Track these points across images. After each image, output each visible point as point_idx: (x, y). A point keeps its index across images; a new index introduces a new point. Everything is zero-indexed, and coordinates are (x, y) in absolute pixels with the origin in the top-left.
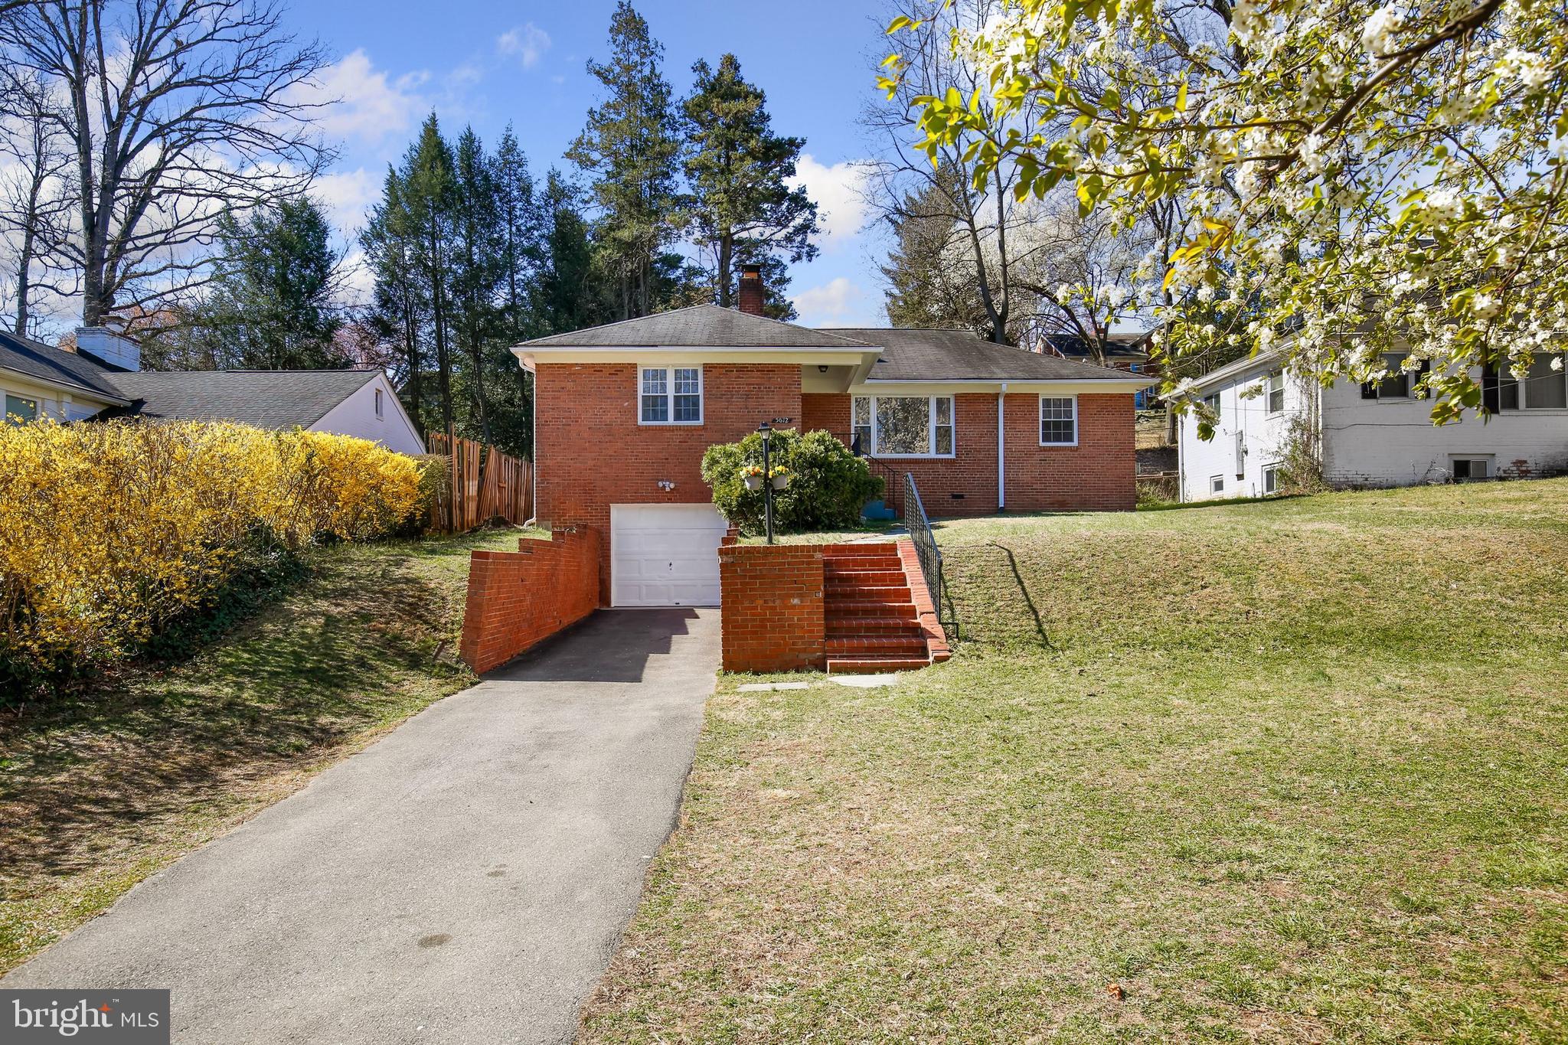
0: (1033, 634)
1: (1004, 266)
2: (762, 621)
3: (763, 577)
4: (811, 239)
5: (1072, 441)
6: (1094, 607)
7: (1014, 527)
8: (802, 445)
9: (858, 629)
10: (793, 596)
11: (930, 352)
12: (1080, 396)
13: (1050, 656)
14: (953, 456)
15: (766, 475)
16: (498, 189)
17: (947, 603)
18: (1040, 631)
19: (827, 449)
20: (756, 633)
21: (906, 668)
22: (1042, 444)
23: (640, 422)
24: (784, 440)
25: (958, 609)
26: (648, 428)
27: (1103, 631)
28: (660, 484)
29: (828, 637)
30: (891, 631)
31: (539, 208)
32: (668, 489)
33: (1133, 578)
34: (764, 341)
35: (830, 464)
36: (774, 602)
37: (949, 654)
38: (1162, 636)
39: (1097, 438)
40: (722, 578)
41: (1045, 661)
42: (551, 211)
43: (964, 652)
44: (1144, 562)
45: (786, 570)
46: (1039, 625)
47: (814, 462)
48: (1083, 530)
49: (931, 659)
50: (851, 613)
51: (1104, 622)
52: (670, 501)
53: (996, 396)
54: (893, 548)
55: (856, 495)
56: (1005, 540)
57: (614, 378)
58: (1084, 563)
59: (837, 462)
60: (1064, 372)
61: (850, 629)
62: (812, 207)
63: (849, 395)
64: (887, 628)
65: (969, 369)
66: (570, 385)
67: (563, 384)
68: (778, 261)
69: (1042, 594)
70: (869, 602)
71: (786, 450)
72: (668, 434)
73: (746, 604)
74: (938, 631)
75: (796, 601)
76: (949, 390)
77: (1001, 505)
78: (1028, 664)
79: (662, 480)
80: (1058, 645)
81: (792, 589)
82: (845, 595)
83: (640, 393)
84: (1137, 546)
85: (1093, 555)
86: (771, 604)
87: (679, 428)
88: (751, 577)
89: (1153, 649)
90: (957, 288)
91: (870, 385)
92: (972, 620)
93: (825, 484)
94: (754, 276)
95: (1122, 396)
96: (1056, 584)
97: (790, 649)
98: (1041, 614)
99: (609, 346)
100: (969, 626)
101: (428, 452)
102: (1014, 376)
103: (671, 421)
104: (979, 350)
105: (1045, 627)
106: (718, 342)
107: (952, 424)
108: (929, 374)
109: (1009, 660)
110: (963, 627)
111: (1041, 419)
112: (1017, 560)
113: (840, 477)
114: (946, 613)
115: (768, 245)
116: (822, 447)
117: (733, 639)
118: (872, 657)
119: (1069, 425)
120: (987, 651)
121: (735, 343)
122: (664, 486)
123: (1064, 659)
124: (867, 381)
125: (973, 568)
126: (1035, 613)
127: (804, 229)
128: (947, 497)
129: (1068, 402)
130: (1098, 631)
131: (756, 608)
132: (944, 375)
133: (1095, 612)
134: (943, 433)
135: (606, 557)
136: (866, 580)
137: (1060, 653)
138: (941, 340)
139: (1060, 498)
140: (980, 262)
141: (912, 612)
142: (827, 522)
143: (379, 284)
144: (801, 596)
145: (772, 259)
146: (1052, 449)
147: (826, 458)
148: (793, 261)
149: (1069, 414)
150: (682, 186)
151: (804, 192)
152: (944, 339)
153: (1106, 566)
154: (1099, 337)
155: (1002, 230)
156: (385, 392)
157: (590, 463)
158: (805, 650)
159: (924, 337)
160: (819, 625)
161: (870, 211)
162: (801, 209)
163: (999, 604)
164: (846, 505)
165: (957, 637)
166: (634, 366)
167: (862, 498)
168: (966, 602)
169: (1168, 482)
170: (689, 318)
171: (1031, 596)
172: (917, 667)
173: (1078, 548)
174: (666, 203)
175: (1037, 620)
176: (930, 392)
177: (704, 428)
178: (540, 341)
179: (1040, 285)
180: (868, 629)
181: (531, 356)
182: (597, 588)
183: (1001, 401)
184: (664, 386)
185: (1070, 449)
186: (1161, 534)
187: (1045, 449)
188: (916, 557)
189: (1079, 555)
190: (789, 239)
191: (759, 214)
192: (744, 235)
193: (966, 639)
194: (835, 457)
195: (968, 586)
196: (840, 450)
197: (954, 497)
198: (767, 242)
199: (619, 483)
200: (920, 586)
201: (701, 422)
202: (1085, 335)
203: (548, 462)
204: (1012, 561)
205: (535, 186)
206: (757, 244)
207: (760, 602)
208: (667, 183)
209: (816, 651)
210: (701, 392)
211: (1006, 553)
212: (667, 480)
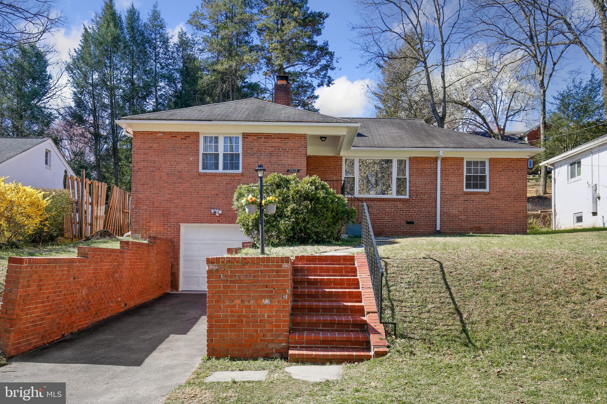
0: (457, 333)
1: (445, 88)
2: (239, 316)
3: (241, 281)
4: (330, 73)
5: (485, 188)
6: (508, 312)
7: (445, 244)
8: (300, 185)
9: (317, 324)
10: (264, 297)
11: (395, 131)
12: (491, 160)
13: (472, 354)
14: (407, 197)
15: (261, 203)
16: (149, 42)
17: (389, 304)
18: (464, 331)
19: (317, 189)
20: (234, 326)
21: (350, 360)
22: (465, 190)
23: (201, 170)
24: (288, 181)
25: (397, 309)
26: (205, 175)
27: (516, 333)
28: (213, 211)
29: (292, 330)
30: (343, 326)
31: (173, 53)
32: (217, 215)
33: (538, 287)
34: (283, 119)
35: (318, 199)
36: (249, 302)
37: (387, 350)
38: (567, 340)
39: (501, 186)
40: (208, 282)
41: (467, 360)
42: (180, 54)
43: (399, 348)
44: (547, 275)
45: (259, 276)
46: (464, 324)
47: (306, 197)
48: (496, 248)
49: (372, 353)
50: (312, 310)
51: (516, 325)
52: (219, 222)
53: (436, 159)
54: (351, 259)
55: (336, 220)
56: (436, 255)
57: (184, 141)
58: (498, 274)
59: (323, 197)
60: (481, 144)
61: (311, 324)
62: (331, 55)
63: (341, 157)
64: (340, 323)
65: (419, 142)
66: (155, 146)
67: (151, 145)
68: (311, 84)
69: (465, 299)
70: (329, 301)
71: (288, 188)
72: (218, 179)
73: (227, 303)
74: (380, 328)
75: (267, 302)
76: (406, 154)
77: (438, 228)
78: (453, 362)
79: (214, 208)
80: (478, 344)
81: (263, 291)
82: (311, 296)
83: (201, 151)
84: (540, 262)
85: (506, 268)
86: (246, 303)
87: (226, 175)
88: (231, 282)
89: (561, 352)
90: (416, 103)
91: (355, 151)
92: (408, 319)
93: (314, 212)
94: (284, 82)
95: (518, 160)
96: (476, 291)
97: (261, 340)
98: (465, 316)
99: (180, 120)
100: (405, 325)
101: (65, 188)
102: (448, 146)
103: (221, 170)
104: (425, 131)
105: (468, 328)
106: (252, 119)
107: (407, 176)
108: (393, 144)
109: (437, 358)
110: (400, 326)
111: (465, 174)
112: (445, 270)
113: (325, 207)
114: (388, 312)
115: (305, 75)
116: (313, 187)
117: (216, 331)
118: (326, 349)
119: (483, 178)
120: (419, 348)
121: (263, 120)
122: (215, 212)
123: (484, 357)
124: (352, 148)
125: (410, 277)
126: (460, 315)
127: (326, 67)
128: (403, 223)
129: (483, 163)
130: (512, 332)
131: (234, 306)
132: (402, 145)
133: (509, 317)
134: (401, 183)
135: (177, 258)
136: (328, 283)
137: (480, 352)
138: (402, 125)
139: (477, 225)
140: (429, 85)
141: (361, 311)
142: (315, 238)
143: (75, 94)
144: (271, 297)
145: (307, 83)
146: (472, 193)
147: (315, 194)
148: (319, 86)
149: (483, 171)
150: (255, 39)
151: (327, 45)
152: (404, 124)
153: (516, 278)
154: (500, 132)
155: (443, 66)
156: (52, 151)
157: (168, 196)
158: (273, 341)
159: (392, 123)
160: (285, 321)
161: (364, 55)
162: (325, 56)
163: (430, 306)
164: (329, 226)
165: (395, 335)
166: (197, 134)
167: (340, 222)
168: (404, 304)
169: (545, 217)
170: (238, 106)
171: (456, 300)
172: (360, 359)
173: (492, 262)
174: (245, 48)
175: (462, 321)
176: (395, 156)
177: (242, 175)
178: (136, 116)
179: (465, 102)
180: (325, 324)
181: (130, 126)
182: (169, 279)
183: (439, 162)
184: (216, 148)
185: (484, 193)
186: (557, 252)
187: (467, 193)
188: (367, 267)
189: (494, 268)
190: (317, 73)
191: (300, 57)
192: (291, 69)
193: (402, 336)
194: (321, 194)
195: (406, 291)
196: (326, 189)
197: (408, 223)
198: (305, 74)
199: (186, 209)
200: (369, 290)
201: (240, 171)
202: (491, 131)
203: (140, 196)
204: (442, 270)
205: (170, 40)
206: (298, 75)
207: (238, 302)
208: (246, 38)
209: (281, 342)
210: (240, 151)
211: (438, 265)
212: (217, 209)
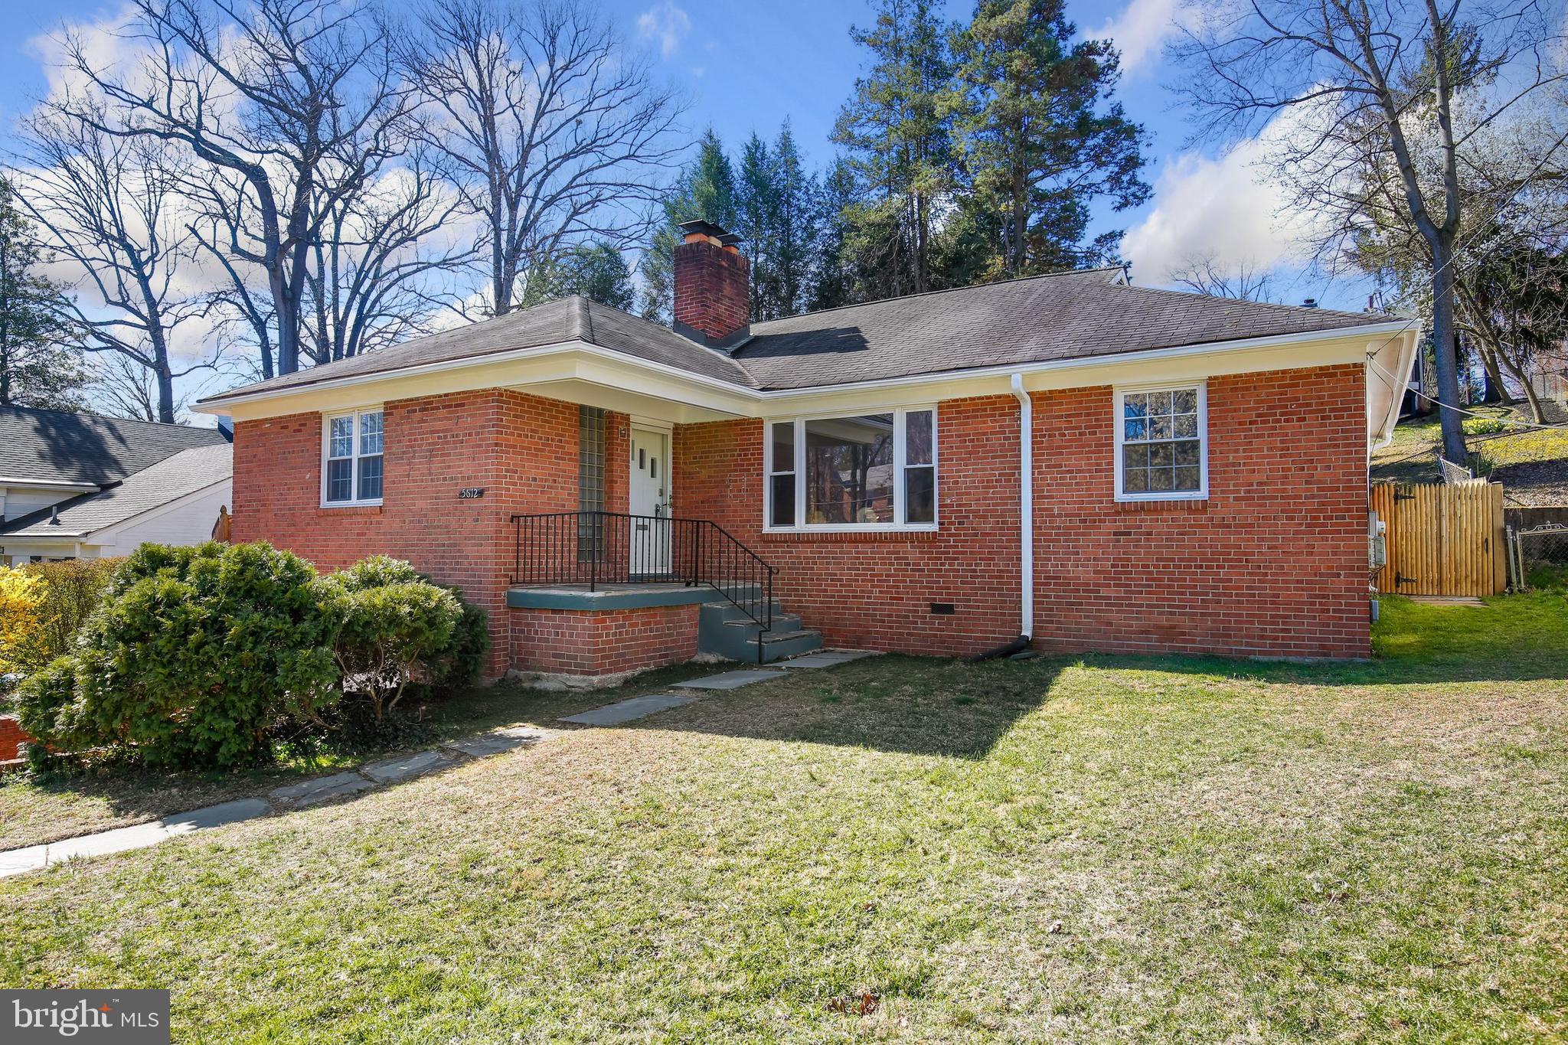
5: (1196, 486)
12: (1212, 383)
14: (935, 527)
22: (1121, 497)
23: (324, 503)
26: (326, 512)
39: (1257, 478)
53: (1016, 401)
57: (298, 437)
60: (1178, 331)
63: (760, 422)
66: (260, 452)
67: (255, 451)
76: (930, 395)
77: (1027, 632)
83: (326, 457)
95: (1324, 372)
102: (1046, 353)
103: (354, 500)
107: (935, 464)
111: (1120, 441)
119: (1195, 445)
128: (924, 609)
129: (1185, 399)
132: (910, 368)
134: (918, 483)
146: (1141, 508)
149: (1188, 426)
166: (316, 416)
176: (900, 402)
177: (381, 511)
183: (1026, 410)
184: (350, 445)
185: (1190, 507)
187: (1125, 509)
197: (937, 609)
201: (382, 500)
